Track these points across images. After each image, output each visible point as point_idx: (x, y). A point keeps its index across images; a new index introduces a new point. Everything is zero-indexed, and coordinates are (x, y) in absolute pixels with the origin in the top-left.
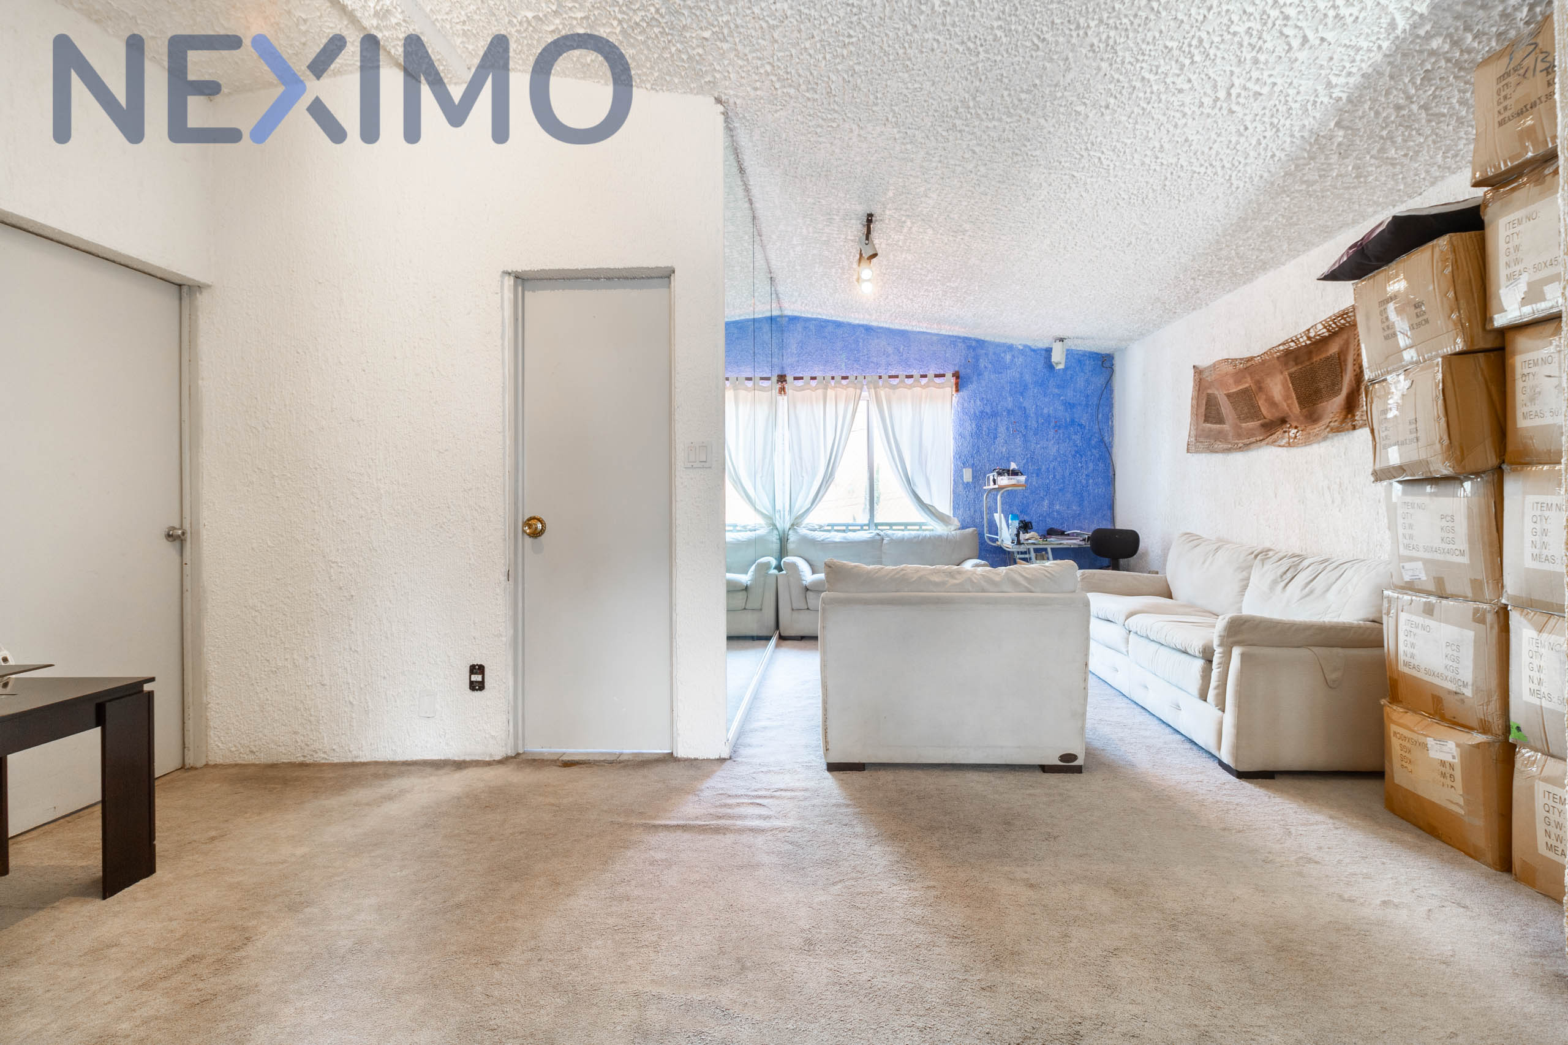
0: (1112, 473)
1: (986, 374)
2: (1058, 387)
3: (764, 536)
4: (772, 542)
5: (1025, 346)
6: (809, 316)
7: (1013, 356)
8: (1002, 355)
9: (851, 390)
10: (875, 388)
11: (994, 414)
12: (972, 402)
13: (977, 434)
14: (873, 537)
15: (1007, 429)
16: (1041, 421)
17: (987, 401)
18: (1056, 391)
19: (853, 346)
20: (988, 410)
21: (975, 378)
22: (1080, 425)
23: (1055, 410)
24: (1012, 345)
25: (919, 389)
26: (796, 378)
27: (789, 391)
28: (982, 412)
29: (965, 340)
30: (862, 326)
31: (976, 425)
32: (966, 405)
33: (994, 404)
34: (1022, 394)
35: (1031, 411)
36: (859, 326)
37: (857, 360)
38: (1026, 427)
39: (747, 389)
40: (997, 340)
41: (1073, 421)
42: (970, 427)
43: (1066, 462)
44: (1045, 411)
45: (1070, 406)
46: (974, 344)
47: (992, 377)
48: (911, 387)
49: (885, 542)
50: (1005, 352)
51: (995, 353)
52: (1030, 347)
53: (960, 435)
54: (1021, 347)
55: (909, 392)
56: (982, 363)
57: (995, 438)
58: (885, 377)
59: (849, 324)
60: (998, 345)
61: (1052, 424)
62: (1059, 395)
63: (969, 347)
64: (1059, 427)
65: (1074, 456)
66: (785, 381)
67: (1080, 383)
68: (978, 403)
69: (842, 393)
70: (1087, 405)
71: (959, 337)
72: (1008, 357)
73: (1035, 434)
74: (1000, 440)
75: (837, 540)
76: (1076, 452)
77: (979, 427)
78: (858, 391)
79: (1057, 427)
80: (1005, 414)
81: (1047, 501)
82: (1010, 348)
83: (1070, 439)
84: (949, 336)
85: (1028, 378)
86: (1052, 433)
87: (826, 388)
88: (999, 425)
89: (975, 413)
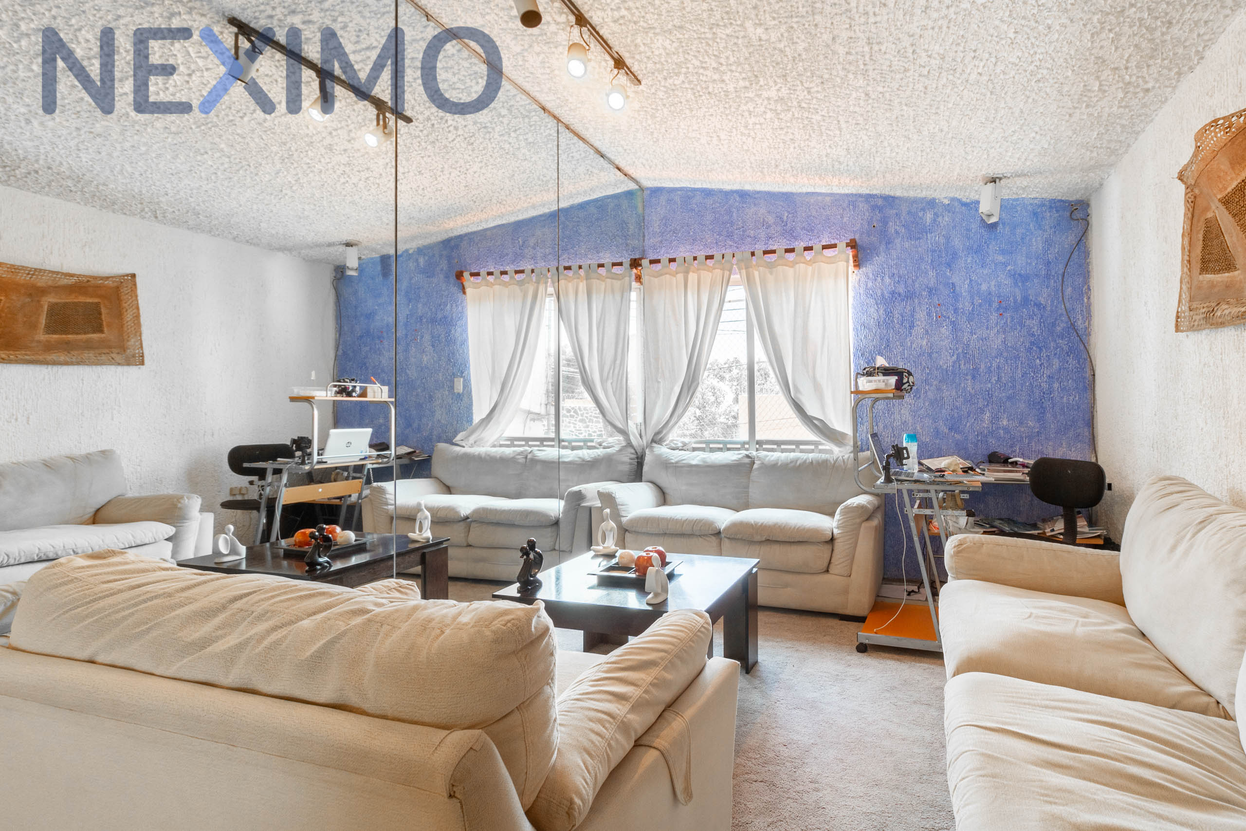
0: (1088, 374)
1: (898, 241)
2: (1003, 252)
3: (613, 454)
4: (623, 463)
5: (953, 199)
6: (671, 185)
7: (935, 214)
8: (920, 214)
9: (718, 272)
10: (747, 268)
11: (910, 296)
12: (879, 279)
13: (886, 323)
14: (740, 459)
15: (929, 314)
16: (977, 301)
17: (900, 277)
18: (1001, 258)
19: (726, 218)
20: (901, 289)
21: (882, 248)
22: (1038, 305)
23: (999, 285)
24: (934, 199)
25: (802, 265)
26: (652, 262)
27: (645, 278)
28: (893, 293)
29: (869, 197)
30: (737, 192)
31: (885, 310)
32: (870, 284)
33: (910, 281)
34: (949, 265)
35: (963, 288)
36: (733, 192)
37: (730, 236)
38: (956, 310)
39: (600, 278)
40: (912, 194)
41: (1026, 300)
42: (875, 313)
43: (1017, 357)
44: (984, 287)
45: (1021, 278)
46: (880, 202)
47: (907, 245)
48: (793, 264)
49: (755, 466)
50: (923, 209)
51: (909, 213)
52: (959, 201)
53: (863, 325)
54: (946, 202)
55: (790, 271)
56: (892, 227)
57: (912, 327)
58: (759, 253)
59: (721, 191)
60: (914, 201)
61: (995, 305)
62: (1005, 265)
63: (874, 208)
64: (1006, 309)
65: (1029, 350)
66: (640, 265)
67: (1037, 244)
68: (887, 280)
69: (707, 276)
70: (1048, 276)
71: (860, 196)
72: (929, 217)
73: (970, 320)
74: (918, 330)
75: (694, 462)
76: (1032, 343)
77: (889, 314)
78: (727, 273)
79: (1002, 309)
80: (924, 293)
81: (988, 414)
82: (931, 203)
83: (1022, 325)
84: (847, 195)
85: (957, 243)
86: (994, 317)
87: (686, 272)
88: (917, 309)
89: (882, 294)
